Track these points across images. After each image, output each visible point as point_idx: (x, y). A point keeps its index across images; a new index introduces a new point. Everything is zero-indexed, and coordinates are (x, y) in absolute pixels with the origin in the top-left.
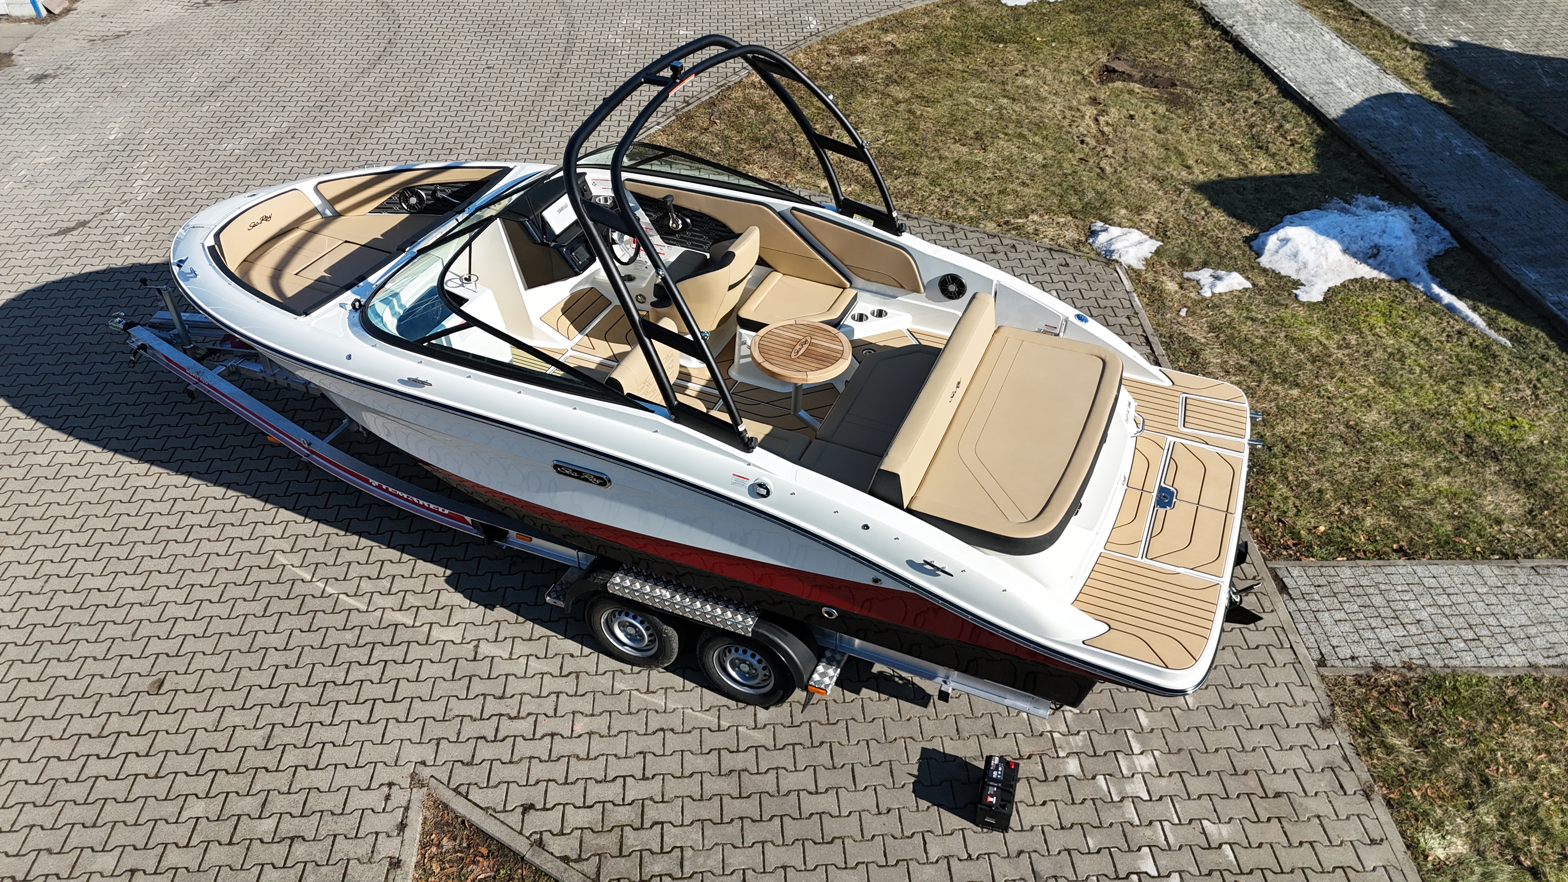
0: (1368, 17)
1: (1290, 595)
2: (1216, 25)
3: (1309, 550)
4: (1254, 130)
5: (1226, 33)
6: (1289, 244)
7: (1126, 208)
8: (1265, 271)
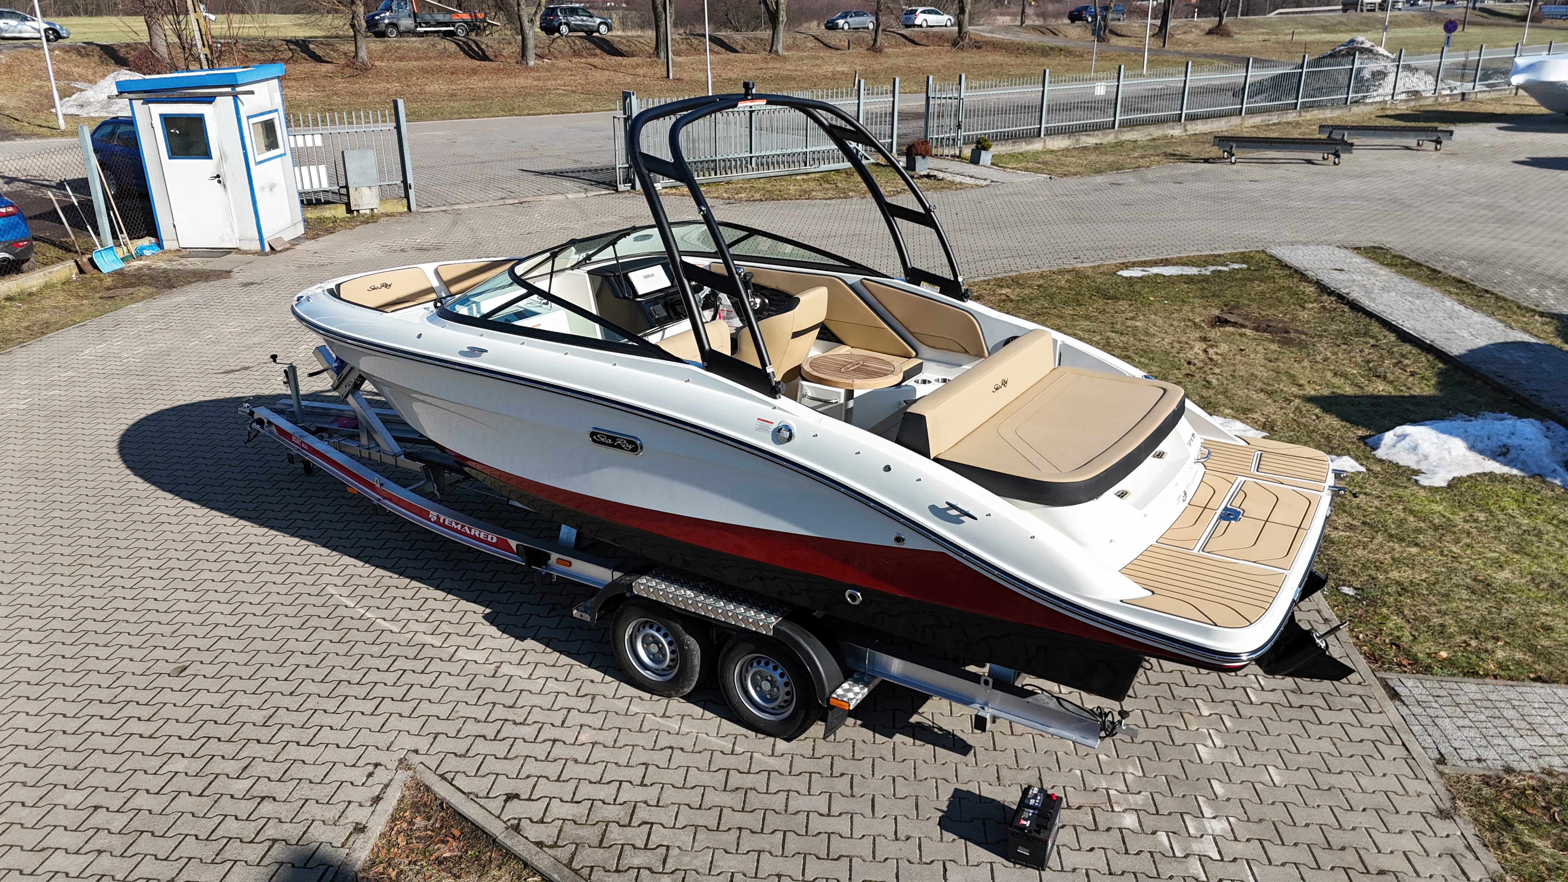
0: (1492, 294)
1: (1403, 702)
2: (1331, 293)
3: (1428, 669)
4: (1371, 365)
5: (1341, 298)
6: (1407, 439)
7: (1232, 408)
8: (1381, 461)
